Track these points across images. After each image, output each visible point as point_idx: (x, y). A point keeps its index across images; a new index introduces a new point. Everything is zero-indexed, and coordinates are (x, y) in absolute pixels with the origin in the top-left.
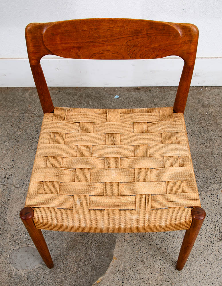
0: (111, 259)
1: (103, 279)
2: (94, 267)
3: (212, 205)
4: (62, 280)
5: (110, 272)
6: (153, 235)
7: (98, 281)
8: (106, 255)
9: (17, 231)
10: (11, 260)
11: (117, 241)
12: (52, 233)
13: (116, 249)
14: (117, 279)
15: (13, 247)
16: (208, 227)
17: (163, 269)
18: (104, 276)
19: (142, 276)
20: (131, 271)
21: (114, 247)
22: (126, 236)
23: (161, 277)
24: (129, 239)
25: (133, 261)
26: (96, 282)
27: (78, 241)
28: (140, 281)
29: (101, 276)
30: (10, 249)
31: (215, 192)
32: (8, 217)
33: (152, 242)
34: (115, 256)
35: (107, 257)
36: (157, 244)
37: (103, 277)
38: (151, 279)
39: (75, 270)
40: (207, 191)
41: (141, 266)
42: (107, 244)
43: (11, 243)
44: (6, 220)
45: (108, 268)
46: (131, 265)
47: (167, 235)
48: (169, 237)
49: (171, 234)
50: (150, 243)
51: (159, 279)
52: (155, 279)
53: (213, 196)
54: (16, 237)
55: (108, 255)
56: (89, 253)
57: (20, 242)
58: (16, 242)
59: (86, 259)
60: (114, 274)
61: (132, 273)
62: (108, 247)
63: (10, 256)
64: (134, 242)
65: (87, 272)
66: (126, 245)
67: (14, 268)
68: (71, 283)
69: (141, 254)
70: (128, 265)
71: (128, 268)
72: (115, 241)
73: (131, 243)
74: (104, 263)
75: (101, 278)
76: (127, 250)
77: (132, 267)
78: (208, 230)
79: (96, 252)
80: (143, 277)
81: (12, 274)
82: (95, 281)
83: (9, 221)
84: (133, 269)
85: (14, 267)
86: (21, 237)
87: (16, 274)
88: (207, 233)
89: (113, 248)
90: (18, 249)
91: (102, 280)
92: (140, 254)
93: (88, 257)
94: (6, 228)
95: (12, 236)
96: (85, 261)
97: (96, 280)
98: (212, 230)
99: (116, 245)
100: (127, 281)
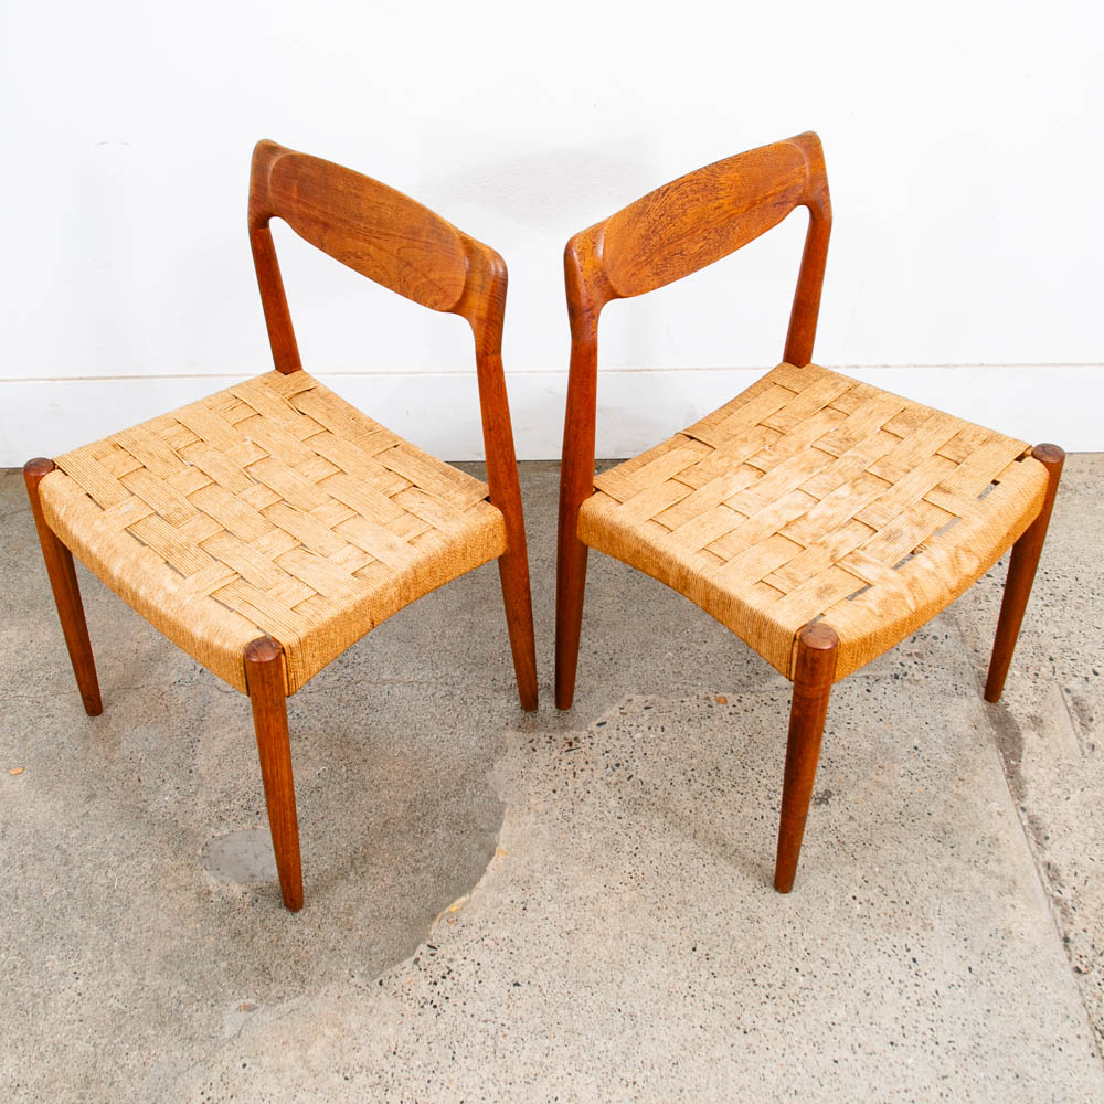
0: (491, 855)
1: (469, 901)
2: (441, 875)
3: (774, 723)
4: (351, 906)
5: (488, 886)
6: (608, 795)
7: (453, 908)
8: (476, 846)
9: (224, 794)
10: (206, 861)
11: (506, 811)
12: (324, 796)
13: (505, 829)
14: (507, 901)
15: (213, 830)
16: (764, 774)
17: (639, 873)
18: (471, 894)
19: (578, 892)
20: (548, 882)
21: (501, 825)
22: (533, 801)
23: (633, 893)
24: (541, 807)
25: (551, 858)
26: (447, 910)
27: (398, 814)
28: (572, 904)
29: (461, 896)
30: (205, 836)
31: (780, 693)
32: (200, 761)
33: (606, 812)
34: (502, 846)
35: (479, 850)
36: (620, 818)
37: (468, 896)
38: (603, 899)
39: (389, 882)
40: (760, 692)
41: (575, 868)
42: (479, 821)
43: (207, 821)
44: (193, 768)
45: (481, 877)
46: (548, 867)
47: (648, 796)
48: (654, 799)
49: (660, 793)
50: (600, 816)
51: (626, 897)
52: (615, 898)
53: (775, 703)
54: (222, 808)
55: (482, 846)
56: (429, 842)
57: (233, 818)
58: (221, 819)
59: (419, 856)
60: (500, 891)
61: (550, 886)
62: (483, 826)
63: (205, 851)
64: (557, 813)
65: (423, 887)
66: (533, 820)
67: (214, 881)
68: (377, 914)
69: (576, 840)
70: (537, 866)
71: (538, 875)
72: (501, 813)
73: (546, 816)
74: (470, 865)
75: (463, 899)
76: (536, 833)
77: (550, 872)
78: (765, 781)
79: (447, 839)
80: (580, 894)
81: (209, 893)
82: (444, 907)
83: (203, 771)
84: (554, 877)
85: (215, 876)
86: (237, 807)
87: (219, 893)
88: (760, 790)
89: (496, 830)
90: (226, 836)
91: (464, 904)
92: (572, 840)
93: (426, 852)
94: (194, 787)
95: (211, 804)
96: (417, 861)
97: (448, 905)
98: (773, 780)
99: (505, 823)
100: (536, 906)
